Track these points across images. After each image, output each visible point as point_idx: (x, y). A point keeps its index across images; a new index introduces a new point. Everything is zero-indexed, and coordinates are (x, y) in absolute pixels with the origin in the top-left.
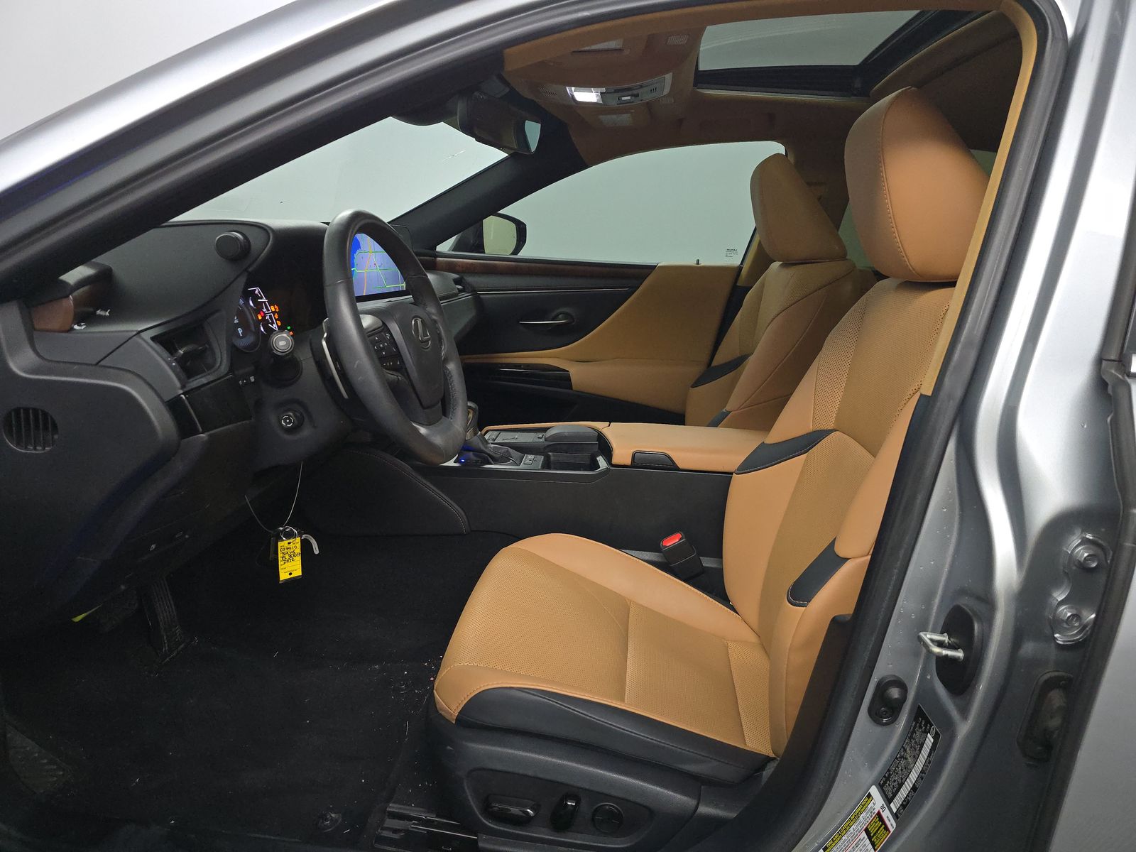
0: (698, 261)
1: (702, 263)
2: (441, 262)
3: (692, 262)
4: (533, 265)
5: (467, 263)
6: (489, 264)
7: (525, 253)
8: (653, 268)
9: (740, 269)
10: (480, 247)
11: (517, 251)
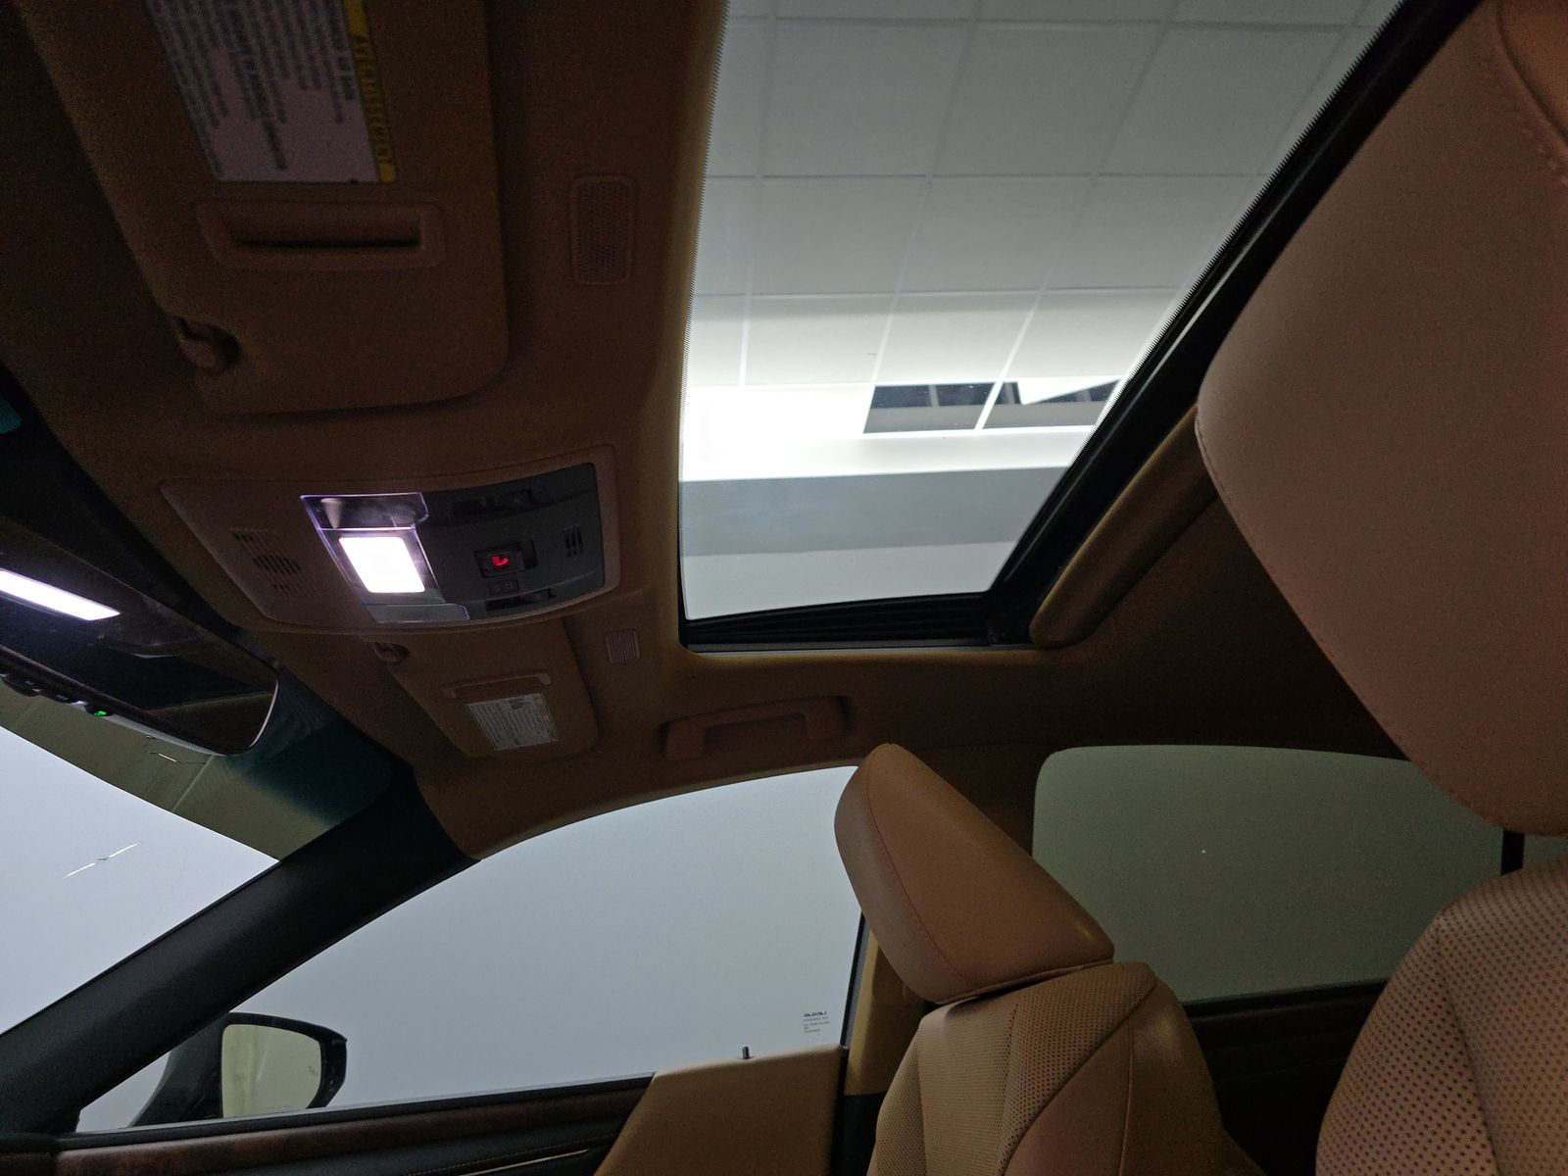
0: (746, 1050)
1: (756, 1055)
2: (70, 1160)
3: (734, 1057)
4: (336, 1127)
5: (149, 1155)
6: (212, 1146)
7: (340, 1102)
8: (641, 1084)
9: (842, 1055)
10: (211, 1103)
11: (323, 1097)
